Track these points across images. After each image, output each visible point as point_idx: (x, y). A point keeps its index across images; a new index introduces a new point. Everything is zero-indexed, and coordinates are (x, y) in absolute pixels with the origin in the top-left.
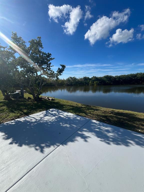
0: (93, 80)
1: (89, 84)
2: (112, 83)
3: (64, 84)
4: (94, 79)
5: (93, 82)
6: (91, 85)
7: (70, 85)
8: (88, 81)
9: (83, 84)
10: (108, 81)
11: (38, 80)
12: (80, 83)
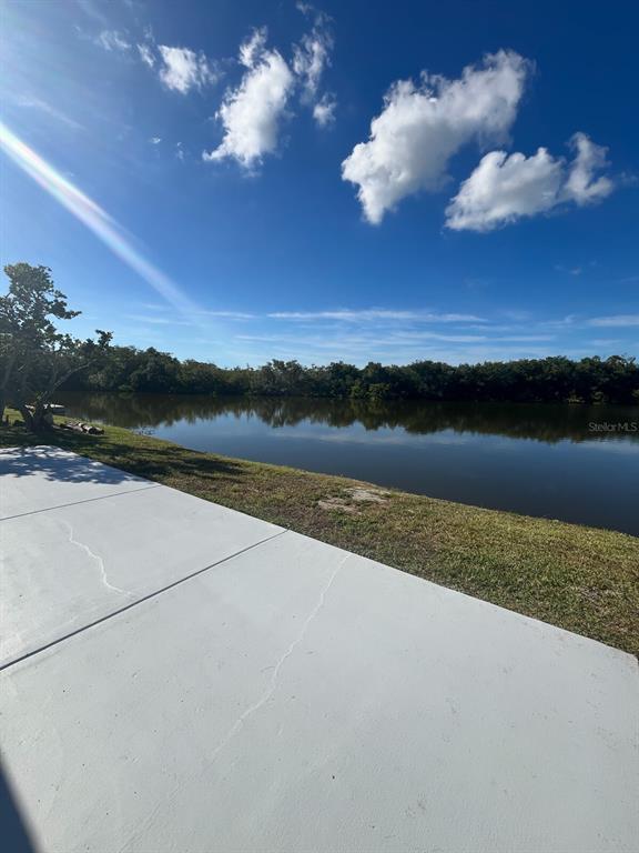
0: (367, 379)
1: (350, 392)
2: (440, 394)
3: (249, 388)
4: (370, 374)
5: (368, 387)
6: (356, 398)
7: (271, 395)
8: (348, 382)
9: (324, 394)
10: (426, 386)
11: (137, 368)
12: (313, 389)
